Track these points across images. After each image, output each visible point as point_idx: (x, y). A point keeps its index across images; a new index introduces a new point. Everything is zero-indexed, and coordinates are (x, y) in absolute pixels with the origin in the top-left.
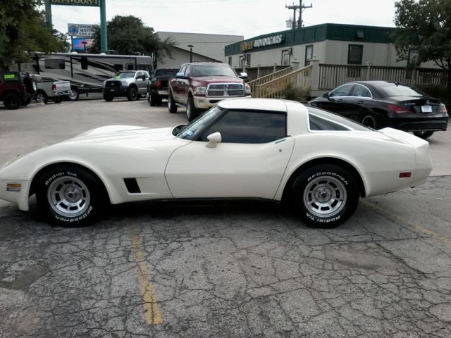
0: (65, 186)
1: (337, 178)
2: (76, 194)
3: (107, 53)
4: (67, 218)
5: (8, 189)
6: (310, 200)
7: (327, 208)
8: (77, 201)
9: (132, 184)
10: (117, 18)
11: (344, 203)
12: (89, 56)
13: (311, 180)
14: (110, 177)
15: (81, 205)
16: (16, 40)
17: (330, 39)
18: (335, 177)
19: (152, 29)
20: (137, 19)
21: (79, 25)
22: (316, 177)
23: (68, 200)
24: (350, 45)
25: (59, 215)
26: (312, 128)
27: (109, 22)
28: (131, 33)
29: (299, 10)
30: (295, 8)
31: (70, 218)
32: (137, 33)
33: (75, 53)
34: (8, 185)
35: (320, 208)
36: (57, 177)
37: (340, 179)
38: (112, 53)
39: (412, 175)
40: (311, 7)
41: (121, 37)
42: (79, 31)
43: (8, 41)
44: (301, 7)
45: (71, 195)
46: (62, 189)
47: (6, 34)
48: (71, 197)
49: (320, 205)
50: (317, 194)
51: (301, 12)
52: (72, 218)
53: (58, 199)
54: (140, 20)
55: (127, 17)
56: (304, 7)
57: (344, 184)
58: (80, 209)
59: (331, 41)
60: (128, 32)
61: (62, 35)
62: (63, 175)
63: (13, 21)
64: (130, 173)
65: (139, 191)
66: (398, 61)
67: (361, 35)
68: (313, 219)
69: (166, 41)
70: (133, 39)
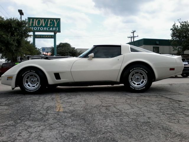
0: (30, 77)
1: (143, 70)
2: (35, 81)
3: (56, 56)
4: (30, 90)
5: (7, 79)
6: (132, 81)
7: (139, 84)
8: (35, 84)
9: (57, 76)
10: (61, 43)
11: (146, 81)
12: (49, 57)
13: (131, 72)
14: (48, 72)
15: (36, 85)
16: (20, 46)
17: (145, 45)
18: (142, 70)
19: (75, 48)
20: (69, 44)
21: (46, 48)
22: (134, 70)
23: (31, 83)
24: (153, 47)
25: (27, 89)
26: (131, 51)
27: (57, 45)
28: (66, 49)
29: (133, 38)
30: (131, 38)
31: (31, 90)
32: (68, 49)
33: (43, 56)
34: (8, 77)
35: (136, 84)
36: (27, 73)
37: (144, 71)
38: (58, 56)
39: (175, 69)
40: (138, 36)
41: (62, 51)
42: (46, 50)
43: (17, 45)
44: (134, 37)
45: (32, 81)
46: (29, 79)
47: (16, 43)
48: (32, 82)
49: (136, 83)
50: (135, 78)
51: (134, 39)
52: (32, 90)
53: (27, 83)
54: (70, 45)
55: (65, 43)
56: (135, 37)
57: (146, 72)
58: (36, 87)
59: (145, 46)
60: (65, 49)
61: (39, 49)
62: (29, 72)
63: (19, 37)
64: (57, 70)
65: (60, 79)
66: (173, 51)
67: (158, 43)
68: (133, 88)
69: (80, 52)
70: (67, 51)
